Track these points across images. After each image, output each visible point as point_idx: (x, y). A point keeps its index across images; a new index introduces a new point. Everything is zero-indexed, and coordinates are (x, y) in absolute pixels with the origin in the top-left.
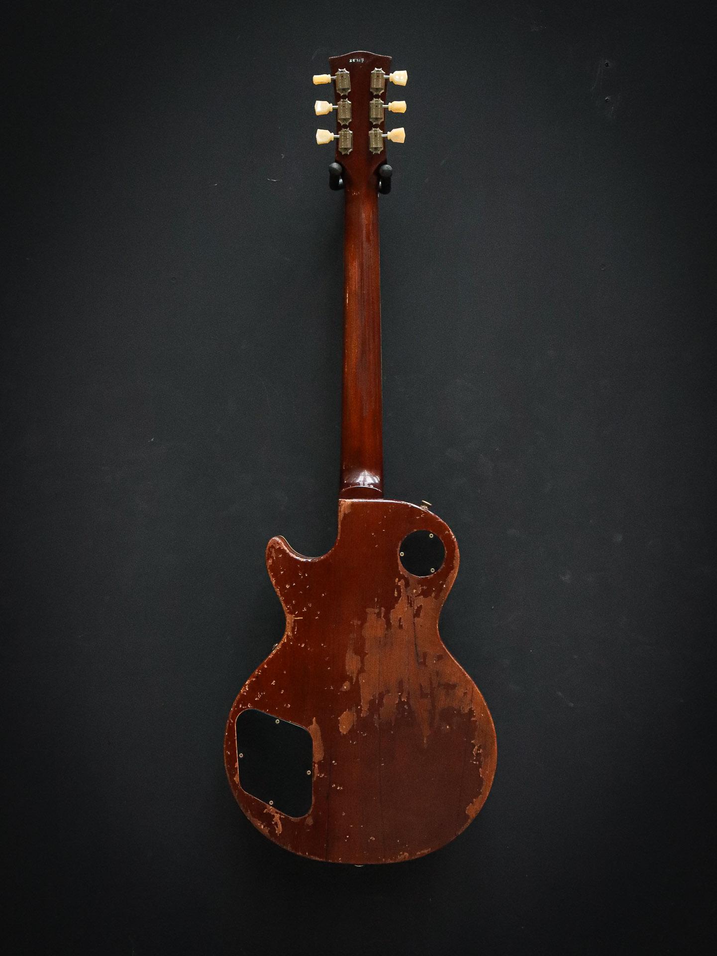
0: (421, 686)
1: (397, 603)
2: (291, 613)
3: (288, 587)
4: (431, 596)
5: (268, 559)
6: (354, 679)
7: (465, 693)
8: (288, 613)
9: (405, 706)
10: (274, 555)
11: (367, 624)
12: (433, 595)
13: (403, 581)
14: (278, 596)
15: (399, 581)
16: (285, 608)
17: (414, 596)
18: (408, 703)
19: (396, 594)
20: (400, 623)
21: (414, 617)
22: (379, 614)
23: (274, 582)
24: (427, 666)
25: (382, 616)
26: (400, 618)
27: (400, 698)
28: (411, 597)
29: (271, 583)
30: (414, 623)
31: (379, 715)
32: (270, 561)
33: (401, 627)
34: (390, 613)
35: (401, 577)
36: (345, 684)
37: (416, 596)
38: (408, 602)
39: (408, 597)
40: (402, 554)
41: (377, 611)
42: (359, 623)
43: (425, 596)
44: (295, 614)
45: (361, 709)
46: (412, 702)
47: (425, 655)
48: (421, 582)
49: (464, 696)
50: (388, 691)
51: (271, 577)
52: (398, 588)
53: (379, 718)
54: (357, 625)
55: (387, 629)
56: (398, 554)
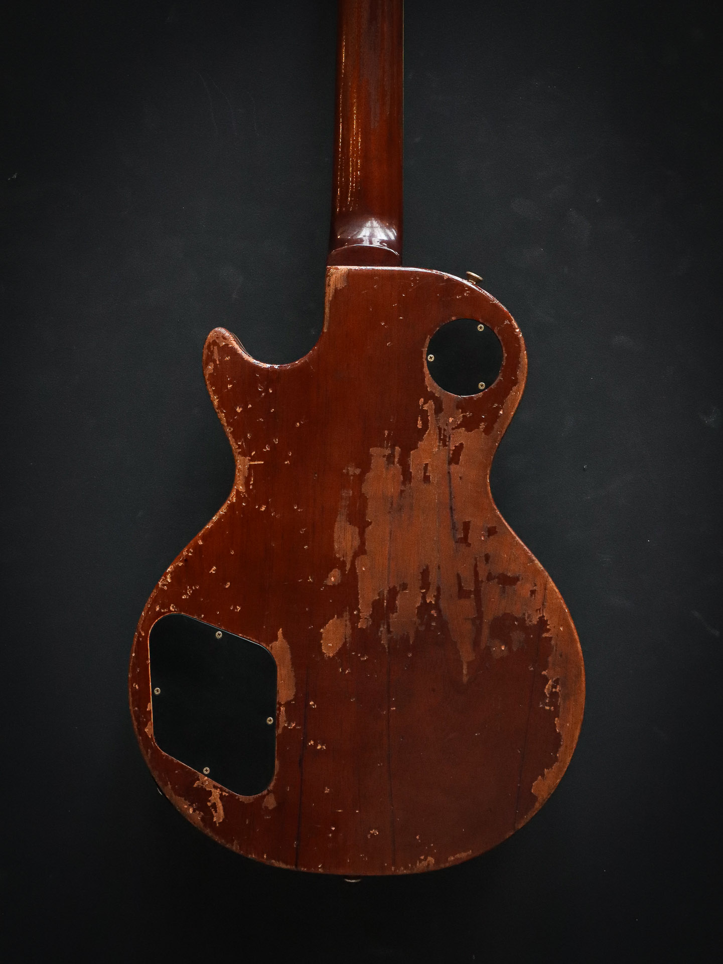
0: (458, 576)
1: (421, 439)
2: (243, 454)
3: (239, 410)
4: (479, 428)
5: (207, 364)
6: (348, 566)
7: (533, 592)
8: (239, 453)
9: (433, 612)
10: (216, 356)
11: (370, 475)
12: (482, 425)
13: (431, 402)
14: (223, 425)
15: (425, 403)
16: (234, 446)
17: (450, 428)
18: (437, 607)
19: (420, 425)
20: (425, 473)
21: (450, 463)
22: (390, 458)
23: (216, 402)
24: (469, 545)
25: (396, 460)
26: (427, 465)
27: (424, 598)
28: (445, 430)
29: (212, 402)
30: (449, 473)
31: (389, 626)
32: (211, 367)
33: (426, 479)
34: (408, 455)
35: (430, 396)
36: (332, 572)
37: (453, 429)
38: (440, 439)
39: (440, 429)
40: (431, 358)
41: (388, 452)
42: (358, 471)
43: (469, 430)
44: (250, 456)
45: (358, 615)
46: (443, 605)
47: (466, 526)
48: (460, 406)
49: (531, 595)
50: (404, 587)
51: (211, 393)
52: (424, 414)
53: (389, 631)
54: (354, 475)
55: (404, 483)
56: (424, 356)
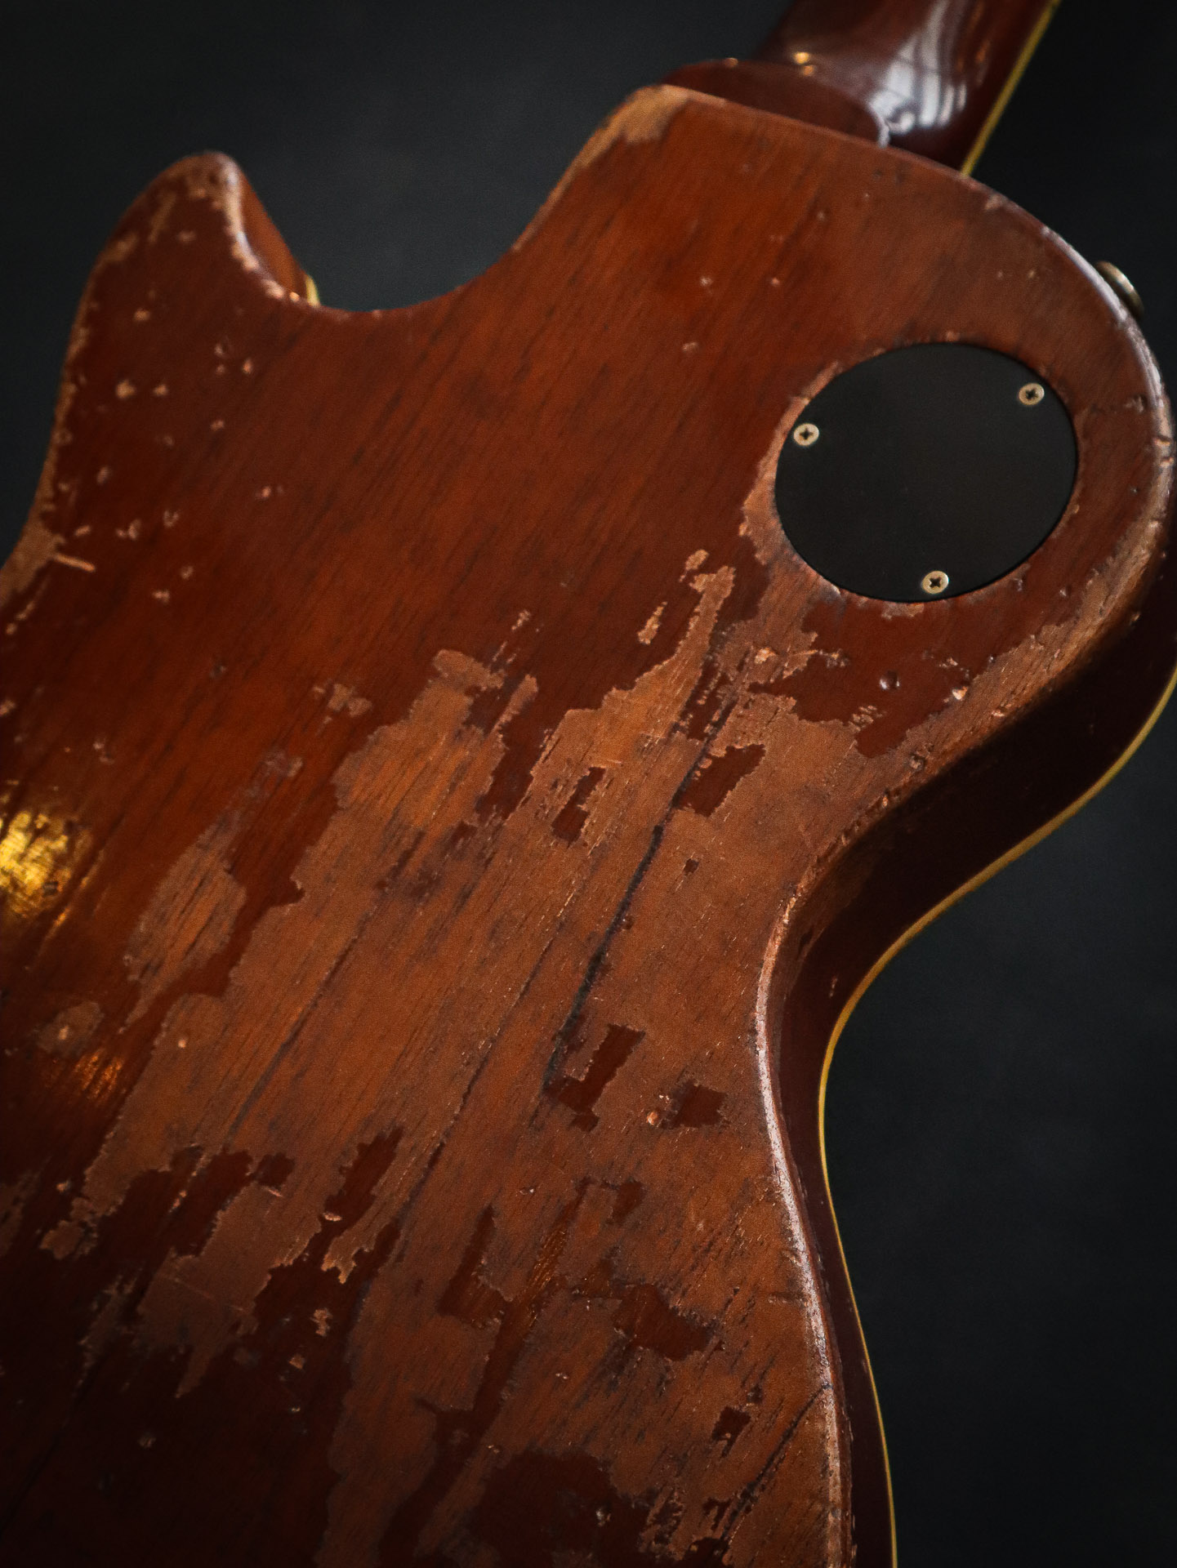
1: (626, 684)
2: (54, 523)
3: (124, 390)
4: (846, 719)
5: (121, 234)
6: (139, 1011)
7: (732, 1422)
8: (45, 516)
9: (320, 1315)
10: (158, 222)
11: (395, 733)
12: (866, 715)
13: (727, 574)
14: (53, 420)
15: (706, 568)
16: (45, 490)
17: (747, 683)
18: (346, 1301)
19: (650, 630)
20: (575, 800)
21: (678, 801)
22: (485, 708)
23: (75, 349)
24: (587, 1122)
25: (505, 718)
26: (597, 774)
27: (319, 1246)
28: (724, 681)
29: (65, 344)
30: (658, 831)
31: (140, 1291)
32: (124, 247)
33: (568, 824)
34: (553, 721)
35: (741, 556)
36: (77, 1011)
37: (755, 688)
38: (691, 705)
39: (709, 670)
40: (810, 434)
41: (491, 680)
42: (358, 707)
43: (806, 712)
44: (68, 534)
45: (65, 1200)
46: (373, 1304)
47: (620, 1043)
48: (817, 618)
49: (718, 1434)
50: (276, 1170)
51: (81, 316)
52: (683, 601)
53: (129, 1313)
54: (341, 715)
55: (483, 805)
56: (789, 419)
